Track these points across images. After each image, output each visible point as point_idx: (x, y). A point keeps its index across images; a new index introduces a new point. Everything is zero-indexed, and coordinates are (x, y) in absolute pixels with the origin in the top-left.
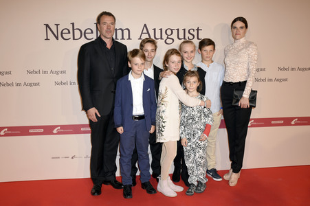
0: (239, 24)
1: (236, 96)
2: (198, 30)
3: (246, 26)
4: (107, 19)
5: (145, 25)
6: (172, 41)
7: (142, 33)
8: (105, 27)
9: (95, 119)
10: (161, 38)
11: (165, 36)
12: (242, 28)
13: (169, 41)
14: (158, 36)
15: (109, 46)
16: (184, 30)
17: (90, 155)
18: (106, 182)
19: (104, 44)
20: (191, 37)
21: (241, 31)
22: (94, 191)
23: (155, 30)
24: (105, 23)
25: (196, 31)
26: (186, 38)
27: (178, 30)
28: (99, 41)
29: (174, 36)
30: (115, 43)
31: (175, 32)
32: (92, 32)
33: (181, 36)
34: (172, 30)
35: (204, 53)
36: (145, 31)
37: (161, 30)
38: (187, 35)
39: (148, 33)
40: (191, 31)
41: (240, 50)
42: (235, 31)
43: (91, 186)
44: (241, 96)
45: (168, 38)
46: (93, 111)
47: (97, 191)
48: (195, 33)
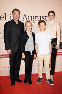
0: (51, 14)
2: (46, 17)
4: (16, 12)
5: (25, 15)
7: (24, 18)
8: (15, 16)
9: (10, 53)
10: (31, 20)
11: (33, 19)
13: (34, 21)
14: (30, 19)
15: (17, 23)
16: (40, 17)
19: (15, 22)
23: (29, 16)
24: (15, 14)
25: (45, 17)
26: (41, 20)
27: (38, 17)
29: (37, 19)
31: (37, 18)
32: (3, 17)
33: (39, 19)
34: (35, 17)
36: (25, 17)
37: (31, 16)
38: (42, 19)
39: (26, 18)
40: (43, 17)
45: (34, 20)
48: (45, 18)
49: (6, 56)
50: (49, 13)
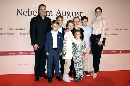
0: (98, 11)
1: (97, 41)
2: (81, 12)
3: (102, 11)
4: (43, 8)
5: (59, 10)
6: (70, 17)
7: (57, 13)
9: (37, 49)
10: (65, 16)
12: (99, 12)
13: (69, 17)
16: (75, 12)
17: (34, 64)
18: (41, 76)
19: (41, 18)
20: (78, 15)
21: (99, 13)
22: (36, 79)
23: (63, 12)
26: (76, 16)
27: (72, 12)
28: (39, 16)
29: (71, 15)
30: (46, 17)
33: (74, 15)
34: (70, 12)
35: (83, 22)
36: (59, 13)
37: (65, 12)
38: (76, 14)
40: (78, 13)
41: (99, 21)
42: (97, 13)
43: (34, 77)
44: (99, 41)
45: (68, 16)
46: (36, 46)
47: (37, 79)
48: (80, 14)
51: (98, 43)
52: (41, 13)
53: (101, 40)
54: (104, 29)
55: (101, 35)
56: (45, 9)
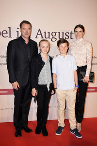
0: (79, 29)
1: (81, 75)
2: (71, 33)
4: (26, 26)
5: (39, 30)
6: (55, 39)
7: (38, 34)
8: (24, 31)
9: (16, 88)
10: (49, 38)
11: (51, 37)
12: (81, 32)
13: (54, 40)
14: (47, 36)
15: (27, 42)
16: (63, 33)
19: (24, 41)
20: (67, 37)
23: (45, 32)
24: (24, 29)
27: (59, 33)
29: (57, 36)
31: (57, 34)
32: (7, 33)
33: (61, 37)
34: (55, 33)
36: (39, 33)
37: (49, 32)
38: (65, 36)
39: (41, 34)
40: (67, 34)
45: (53, 38)
46: (16, 84)
48: (69, 35)
49: (8, 92)
50: (76, 27)
51: (83, 78)
52: (24, 34)
53: (88, 75)
54: (89, 57)
55: (86, 67)
56: (29, 29)
